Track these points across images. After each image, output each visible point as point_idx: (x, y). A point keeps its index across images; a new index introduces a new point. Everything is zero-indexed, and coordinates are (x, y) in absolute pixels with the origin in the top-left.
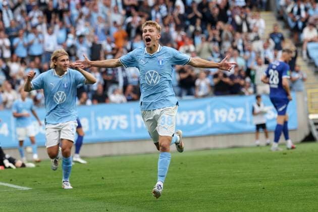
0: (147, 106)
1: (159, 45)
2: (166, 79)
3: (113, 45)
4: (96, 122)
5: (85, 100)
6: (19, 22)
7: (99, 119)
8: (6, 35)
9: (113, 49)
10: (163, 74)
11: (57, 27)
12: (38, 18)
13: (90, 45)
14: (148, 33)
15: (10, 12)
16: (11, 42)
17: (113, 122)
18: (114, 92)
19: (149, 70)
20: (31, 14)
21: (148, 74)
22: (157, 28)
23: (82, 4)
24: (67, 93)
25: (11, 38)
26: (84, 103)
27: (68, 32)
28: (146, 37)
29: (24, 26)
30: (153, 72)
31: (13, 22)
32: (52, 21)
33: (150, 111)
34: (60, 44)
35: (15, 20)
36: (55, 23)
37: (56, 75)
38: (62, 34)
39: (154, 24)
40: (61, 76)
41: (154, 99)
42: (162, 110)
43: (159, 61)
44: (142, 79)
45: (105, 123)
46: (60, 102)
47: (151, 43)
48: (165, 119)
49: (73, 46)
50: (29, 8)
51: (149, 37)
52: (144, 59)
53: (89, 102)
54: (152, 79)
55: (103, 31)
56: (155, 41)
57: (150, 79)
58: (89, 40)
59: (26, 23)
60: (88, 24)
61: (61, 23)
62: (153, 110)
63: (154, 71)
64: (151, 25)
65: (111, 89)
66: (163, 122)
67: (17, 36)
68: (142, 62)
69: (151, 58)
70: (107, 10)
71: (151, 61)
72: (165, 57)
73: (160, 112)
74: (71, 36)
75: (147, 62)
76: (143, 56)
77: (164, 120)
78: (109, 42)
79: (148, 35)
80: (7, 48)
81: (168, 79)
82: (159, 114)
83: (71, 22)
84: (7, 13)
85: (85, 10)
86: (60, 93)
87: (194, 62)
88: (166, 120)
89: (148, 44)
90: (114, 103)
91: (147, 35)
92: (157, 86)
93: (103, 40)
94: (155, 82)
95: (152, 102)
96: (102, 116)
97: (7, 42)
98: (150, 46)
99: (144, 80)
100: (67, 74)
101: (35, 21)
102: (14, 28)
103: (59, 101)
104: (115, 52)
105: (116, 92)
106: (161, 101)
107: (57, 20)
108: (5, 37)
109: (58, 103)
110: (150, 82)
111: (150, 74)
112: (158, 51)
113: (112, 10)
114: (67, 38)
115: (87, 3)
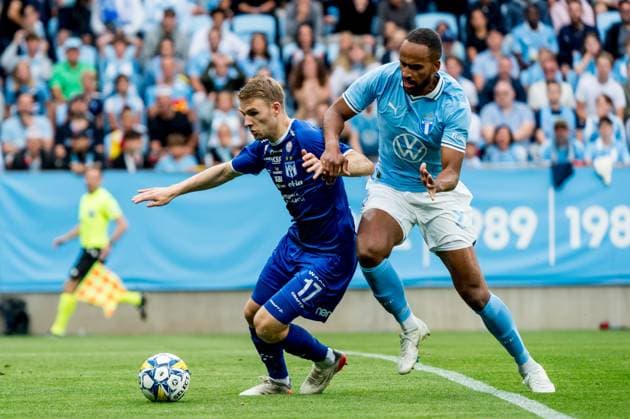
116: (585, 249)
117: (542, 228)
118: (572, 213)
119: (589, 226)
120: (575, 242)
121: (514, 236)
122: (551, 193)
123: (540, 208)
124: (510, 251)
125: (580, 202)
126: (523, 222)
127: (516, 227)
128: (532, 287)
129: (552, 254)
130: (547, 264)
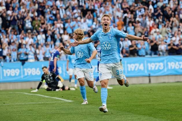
6: (68, 16)
12: (78, 13)
14: (106, 21)
15: (64, 10)
16: (64, 25)
20: (74, 11)
21: (104, 44)
23: (101, 6)
27: (93, 21)
28: (105, 23)
34: (89, 27)
35: (66, 14)
43: (109, 37)
50: (73, 8)
52: (101, 35)
59: (72, 15)
63: (107, 42)
67: (67, 22)
69: (105, 35)
71: (105, 37)
74: (95, 23)
80: (62, 28)
84: (62, 10)
94: (108, 48)
98: (106, 28)
99: (102, 47)
101: (76, 15)
102: (65, 18)
112: (109, 31)
114: (93, 24)
116: (28, 76)
117: (20, 72)
118: (25, 69)
119: (28, 72)
120: (26, 74)
121: (16, 74)
122: (22, 67)
123: (20, 69)
124: (15, 76)
125: (27, 68)
126: (17, 71)
127: (16, 72)
128: (19, 82)
129: (22, 76)
130: (21, 78)
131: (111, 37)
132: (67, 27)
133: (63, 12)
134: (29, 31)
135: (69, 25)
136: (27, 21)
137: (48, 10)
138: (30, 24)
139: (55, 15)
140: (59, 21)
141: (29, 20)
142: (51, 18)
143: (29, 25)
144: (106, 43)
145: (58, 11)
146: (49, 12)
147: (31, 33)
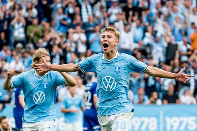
0: (103, 112)
1: (117, 52)
2: (122, 85)
3: (189, 47)
4: (165, 122)
5: (156, 100)
6: (98, 18)
7: (168, 119)
8: (83, 31)
9: (188, 50)
10: (119, 80)
11: (134, 25)
12: (116, 14)
13: (165, 45)
14: (106, 38)
15: (89, 7)
16: (88, 37)
17: (181, 123)
18: (185, 93)
19: (105, 76)
20: (110, 10)
21: (104, 80)
22: (116, 34)
23: (163, 3)
24: (46, 93)
25: (88, 33)
26: (154, 102)
27: (145, 31)
28: (104, 43)
29: (102, 22)
30: (109, 78)
31: (91, 17)
32: (130, 19)
33: (105, 116)
34: (136, 42)
35: (94, 15)
36: (133, 21)
37: (37, 75)
38: (139, 33)
39: (113, 30)
40: (41, 76)
41: (109, 105)
42: (116, 115)
43: (116, 68)
44: (99, 85)
45: (173, 124)
46: (39, 102)
47: (109, 49)
48: (118, 123)
49: (149, 45)
50: (109, 5)
51: (107, 43)
52: (101, 64)
53: (159, 102)
54: (108, 85)
55: (180, 31)
56: (113, 47)
57: (106, 85)
58: (166, 40)
59: (105, 19)
60: (165, 23)
61: (138, 22)
62: (109, 116)
63: (111, 77)
64: (110, 31)
65: (182, 91)
66: (116, 127)
67: (94, 31)
68: (99, 67)
69: (108, 64)
70: (186, 12)
71: (108, 67)
72: (122, 64)
73: (114, 117)
74: (148, 35)
75: (104, 68)
76: (100, 61)
77: (117, 125)
78: (186, 43)
79: (107, 41)
80: (82, 43)
81: (124, 86)
82: (113, 119)
83: (149, 20)
84: (87, 8)
85: (164, 10)
86: (39, 93)
87: (151, 71)
88: (119, 125)
89: (105, 50)
90: (185, 104)
91: (105, 41)
92: (113, 92)
93: (180, 41)
94: (111, 88)
95: (108, 108)
96: (171, 117)
97: (83, 37)
98: (107, 51)
99: (100, 85)
100: (47, 75)
101: (113, 18)
102: (92, 23)
103: (37, 101)
104: (190, 53)
105: (187, 93)
106: (116, 107)
107: (135, 18)
108: (81, 32)
109: (36, 103)
110: (107, 88)
111: (106, 80)
112: (116, 57)
113: (191, 12)
114: (144, 36)
115: (167, 3)
131: (119, 68)
132: (94, 41)
133: (88, 12)
134: (19, 45)
135: (98, 36)
136: (16, 26)
137: (59, 6)
138: (22, 30)
139: (72, 16)
140: (79, 28)
141: (21, 24)
142: (64, 23)
143: (19, 33)
144: (108, 78)
145: (77, 9)
146: (61, 11)
147: (22, 48)
